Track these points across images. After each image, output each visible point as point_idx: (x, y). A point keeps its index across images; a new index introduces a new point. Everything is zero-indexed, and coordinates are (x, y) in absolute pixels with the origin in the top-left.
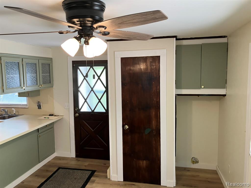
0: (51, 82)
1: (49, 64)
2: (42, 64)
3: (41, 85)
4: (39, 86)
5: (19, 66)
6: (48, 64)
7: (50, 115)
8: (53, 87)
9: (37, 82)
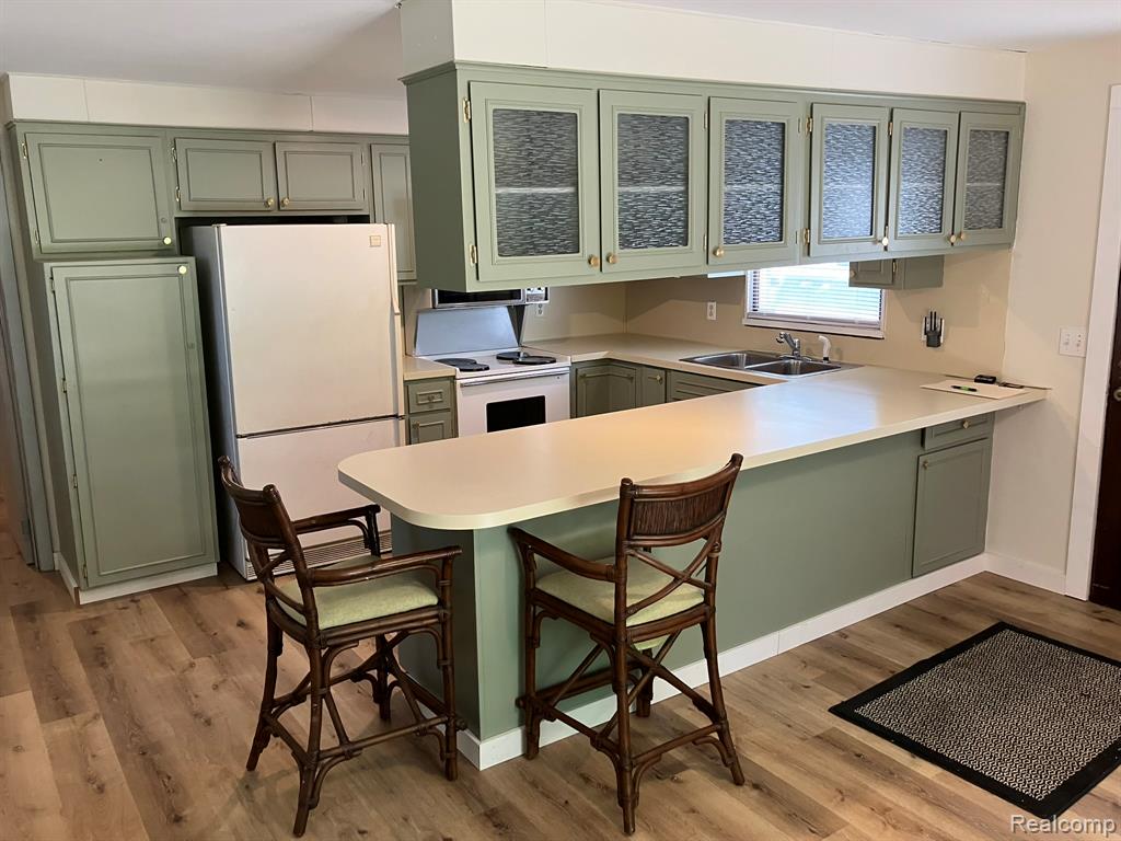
0: (1005, 222)
1: (1008, 133)
2: (975, 133)
3: (959, 236)
4: (949, 239)
5: (874, 143)
6: (1003, 135)
7: (980, 379)
8: (1010, 245)
9: (941, 218)
